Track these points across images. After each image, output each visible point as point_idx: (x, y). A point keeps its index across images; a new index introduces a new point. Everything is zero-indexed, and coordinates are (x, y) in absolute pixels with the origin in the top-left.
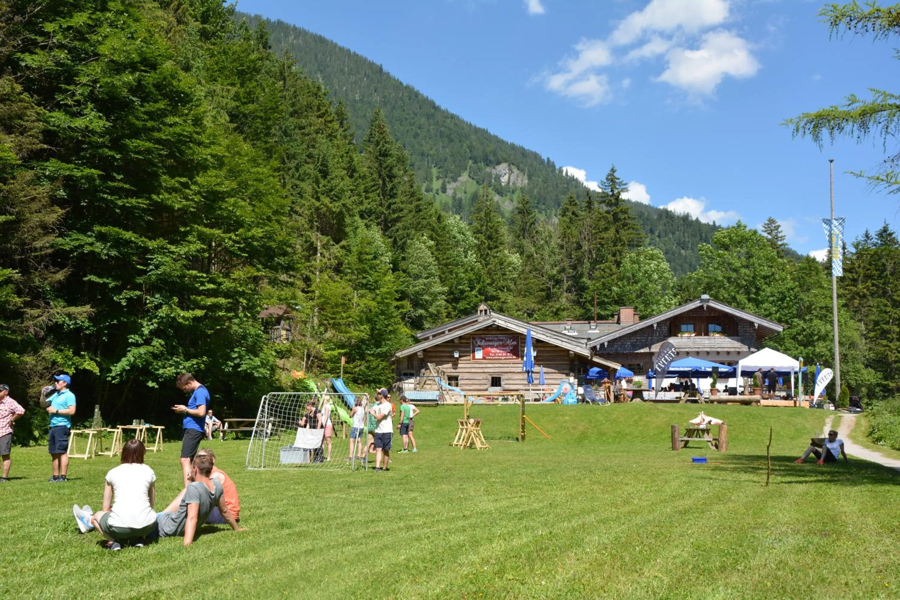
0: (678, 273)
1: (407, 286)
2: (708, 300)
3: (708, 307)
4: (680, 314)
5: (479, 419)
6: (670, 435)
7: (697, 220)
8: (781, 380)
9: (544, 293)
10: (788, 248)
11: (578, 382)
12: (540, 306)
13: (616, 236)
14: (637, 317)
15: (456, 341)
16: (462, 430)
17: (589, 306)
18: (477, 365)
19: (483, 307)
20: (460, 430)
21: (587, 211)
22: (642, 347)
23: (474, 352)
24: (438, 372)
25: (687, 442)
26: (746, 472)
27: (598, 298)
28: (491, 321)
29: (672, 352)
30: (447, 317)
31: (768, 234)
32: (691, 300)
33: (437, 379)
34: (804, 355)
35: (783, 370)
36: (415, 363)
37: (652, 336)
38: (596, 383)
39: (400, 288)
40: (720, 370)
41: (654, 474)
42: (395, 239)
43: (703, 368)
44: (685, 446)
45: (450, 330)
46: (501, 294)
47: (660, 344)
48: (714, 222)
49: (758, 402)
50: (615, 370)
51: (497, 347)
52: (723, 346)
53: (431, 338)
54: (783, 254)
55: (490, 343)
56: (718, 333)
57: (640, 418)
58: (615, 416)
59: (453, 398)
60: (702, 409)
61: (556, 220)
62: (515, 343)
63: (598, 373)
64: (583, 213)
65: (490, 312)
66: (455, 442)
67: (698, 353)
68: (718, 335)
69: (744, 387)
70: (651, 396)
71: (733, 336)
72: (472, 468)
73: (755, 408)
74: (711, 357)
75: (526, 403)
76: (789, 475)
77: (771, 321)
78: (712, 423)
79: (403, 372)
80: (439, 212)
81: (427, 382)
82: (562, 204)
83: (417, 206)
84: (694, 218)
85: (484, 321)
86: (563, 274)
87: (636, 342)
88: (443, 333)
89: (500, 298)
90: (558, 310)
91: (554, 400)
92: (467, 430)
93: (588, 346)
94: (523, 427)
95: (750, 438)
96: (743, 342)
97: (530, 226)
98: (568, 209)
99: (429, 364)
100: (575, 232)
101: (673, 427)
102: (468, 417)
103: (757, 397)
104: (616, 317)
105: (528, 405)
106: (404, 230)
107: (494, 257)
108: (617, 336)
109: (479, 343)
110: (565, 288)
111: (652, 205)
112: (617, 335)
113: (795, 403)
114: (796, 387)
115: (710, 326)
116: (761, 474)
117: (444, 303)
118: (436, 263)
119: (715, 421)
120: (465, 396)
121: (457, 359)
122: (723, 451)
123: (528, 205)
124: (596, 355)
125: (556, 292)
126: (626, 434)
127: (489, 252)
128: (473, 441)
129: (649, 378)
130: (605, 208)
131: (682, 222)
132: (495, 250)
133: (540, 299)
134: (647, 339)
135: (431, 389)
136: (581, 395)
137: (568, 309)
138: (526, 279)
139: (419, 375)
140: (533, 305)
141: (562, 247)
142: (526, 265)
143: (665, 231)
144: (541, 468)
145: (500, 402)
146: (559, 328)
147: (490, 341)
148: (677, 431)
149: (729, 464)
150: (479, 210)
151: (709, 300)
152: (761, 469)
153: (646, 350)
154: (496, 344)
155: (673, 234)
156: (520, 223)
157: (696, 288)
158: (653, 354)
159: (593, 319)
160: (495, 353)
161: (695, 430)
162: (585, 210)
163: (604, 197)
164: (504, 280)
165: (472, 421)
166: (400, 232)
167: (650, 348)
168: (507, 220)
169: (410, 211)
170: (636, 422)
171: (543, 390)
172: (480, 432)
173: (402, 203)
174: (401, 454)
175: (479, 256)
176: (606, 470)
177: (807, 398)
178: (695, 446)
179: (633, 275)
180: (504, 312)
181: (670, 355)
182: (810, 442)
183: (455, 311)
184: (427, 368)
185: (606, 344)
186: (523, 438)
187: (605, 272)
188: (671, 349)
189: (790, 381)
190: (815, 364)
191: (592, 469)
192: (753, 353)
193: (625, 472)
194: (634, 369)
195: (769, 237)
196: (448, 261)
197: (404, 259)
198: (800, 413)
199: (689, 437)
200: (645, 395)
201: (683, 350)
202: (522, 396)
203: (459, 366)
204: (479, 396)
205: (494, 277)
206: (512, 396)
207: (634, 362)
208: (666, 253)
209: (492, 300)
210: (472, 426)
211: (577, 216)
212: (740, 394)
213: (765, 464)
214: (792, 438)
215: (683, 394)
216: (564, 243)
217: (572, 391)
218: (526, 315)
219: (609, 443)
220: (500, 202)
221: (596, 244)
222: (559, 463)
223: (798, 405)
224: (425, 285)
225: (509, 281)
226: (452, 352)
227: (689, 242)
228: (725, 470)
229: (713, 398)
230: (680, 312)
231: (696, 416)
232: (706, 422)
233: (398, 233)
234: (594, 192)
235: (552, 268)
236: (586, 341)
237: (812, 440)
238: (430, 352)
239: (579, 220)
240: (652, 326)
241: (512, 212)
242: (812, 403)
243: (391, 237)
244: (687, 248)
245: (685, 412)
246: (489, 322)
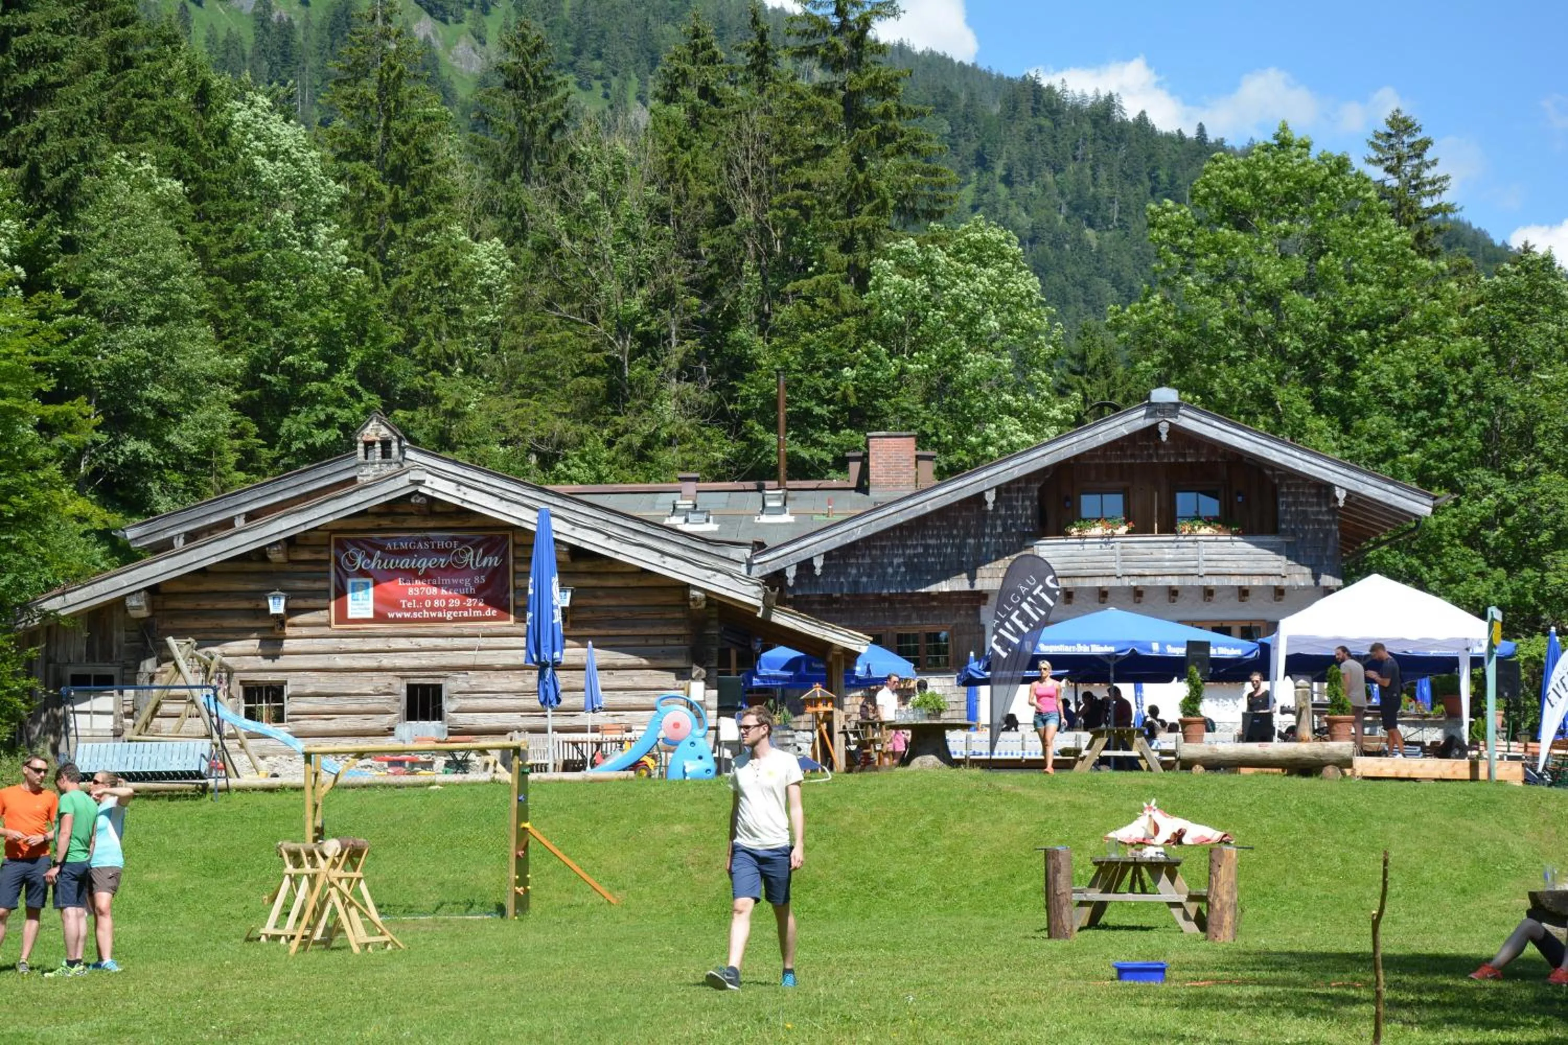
0: (1072, 310)
1: (85, 349)
2: (1174, 408)
3: (1175, 431)
4: (1076, 458)
5: (361, 841)
6: (1041, 883)
7: (1142, 118)
8: (1425, 687)
9: (597, 382)
10: (1457, 222)
11: (720, 698)
12: (585, 429)
13: (854, 179)
14: (928, 468)
15: (276, 556)
16: (295, 880)
17: (758, 430)
18: (353, 644)
19: (374, 430)
20: (286, 882)
21: (754, 84)
22: (946, 575)
23: (341, 593)
24: (207, 670)
25: (1099, 908)
26: (1300, 1014)
27: (790, 402)
28: (404, 480)
29: (1047, 590)
30: (240, 466)
31: (1388, 170)
32: (1116, 409)
33: (200, 696)
34: (1508, 598)
35: (1433, 653)
36: (119, 636)
37: (980, 535)
38: (782, 701)
39: (56, 355)
40: (1213, 652)
41: (980, 1024)
42: (34, 170)
43: (1156, 647)
44: (1094, 923)
45: (251, 516)
46: (442, 385)
47: (1004, 563)
48: (1201, 129)
49: (1345, 763)
50: (851, 656)
51: (427, 576)
52: (1224, 567)
53: (179, 543)
54: (1437, 243)
55: (405, 563)
56: (1208, 522)
57: (938, 825)
58: (849, 819)
59: (262, 764)
60: (1154, 792)
61: (641, 116)
62: (492, 561)
63: (791, 665)
64: (740, 92)
65: (402, 450)
66: (269, 928)
67: (1138, 593)
68: (1207, 530)
69: (1298, 713)
70: (976, 748)
71: (1262, 532)
72: (331, 1020)
73: (1336, 786)
74: (1182, 607)
75: (532, 777)
76: (1451, 1021)
77: (1395, 478)
78: (1186, 840)
79: (71, 670)
80: (200, 74)
81: (166, 708)
82: (665, 57)
83: (118, 46)
84: (1131, 115)
85: (380, 480)
86: (666, 313)
87: (926, 554)
88: (228, 524)
89: (438, 399)
90: (650, 442)
91: (635, 766)
92: (313, 879)
93: (756, 572)
94: (522, 864)
95: (1317, 892)
96: (1293, 553)
97: (549, 136)
98: (684, 74)
99: (170, 640)
100: (710, 164)
101: (1050, 855)
102: (320, 833)
103: (1342, 746)
104: (855, 467)
105: (538, 782)
106: (69, 134)
107: (416, 248)
108: (859, 534)
109: (360, 561)
110: (674, 364)
111: (983, 66)
112: (857, 531)
113: (1474, 766)
114: (1478, 711)
115: (1180, 496)
116: (1354, 1018)
117: (227, 416)
118: (196, 263)
119: (1195, 832)
120: (308, 757)
121: (280, 620)
122: (1225, 939)
123: (539, 61)
124: (782, 601)
125: (641, 380)
126: (889, 883)
127: (398, 229)
128: (338, 921)
129: (970, 682)
130: (820, 76)
131: (1088, 128)
132: (418, 223)
133: (584, 401)
134: (963, 545)
135: (178, 735)
136: (729, 744)
137: (684, 439)
138: (531, 330)
139: (132, 684)
140: (559, 425)
141: (661, 215)
142: (532, 280)
143: (1029, 162)
144: (583, 1014)
145: (439, 774)
146: (653, 506)
147: (402, 553)
148: (1064, 869)
149: (1245, 983)
150: (358, 71)
151: (1177, 405)
152: (1355, 1001)
153: (958, 584)
154: (424, 564)
155: (1057, 169)
156: (512, 125)
157: (1131, 363)
158: (981, 597)
159: (771, 473)
160: (421, 599)
161: (1126, 865)
162: (746, 80)
163: (813, 34)
164: (457, 332)
165: (332, 846)
166: (52, 144)
167: (972, 578)
168: (465, 112)
169: (90, 67)
170: (921, 839)
171: (595, 730)
172: (363, 886)
173: (56, 28)
174: (55, 981)
175: (359, 243)
176: (814, 1013)
177: (1516, 748)
178: (1128, 922)
179: (912, 314)
180: (453, 449)
181: (1041, 603)
182: (1527, 904)
183: (271, 446)
184: (165, 657)
185: (818, 563)
186: (522, 903)
187: (814, 307)
188: (1041, 580)
189: (1455, 691)
190: (1546, 632)
191: (767, 1010)
192: (1328, 591)
193: (882, 1020)
194: (916, 651)
195: (1393, 182)
196: (243, 259)
197: (69, 245)
198: (1490, 804)
199: (1106, 890)
200: (956, 741)
201: (1088, 583)
202: (517, 751)
203: (288, 645)
204: (360, 755)
205: (418, 321)
206: (483, 751)
207: (918, 626)
208: (1030, 240)
209: (412, 406)
210: (334, 865)
211: (716, 102)
212: (1284, 737)
213: (1367, 985)
214: (1464, 891)
215: (1086, 736)
216: (670, 200)
217: (700, 732)
218: (533, 459)
219: (827, 915)
220: (436, 42)
221: (782, 206)
222: (649, 990)
223: (1483, 773)
224: (148, 345)
225: (470, 337)
226: (262, 595)
227: (1111, 200)
228: (1231, 1004)
229: (1189, 750)
230: (1075, 451)
231: (1132, 816)
232: (1166, 833)
233: (44, 148)
234: (779, 12)
235: (628, 291)
236: (747, 552)
237: (1533, 896)
238: (176, 595)
239: (724, 117)
240: (979, 498)
241: (483, 83)
242: (1533, 768)
243: (14, 163)
244: (1106, 220)
245: (1096, 801)
246: (398, 486)
